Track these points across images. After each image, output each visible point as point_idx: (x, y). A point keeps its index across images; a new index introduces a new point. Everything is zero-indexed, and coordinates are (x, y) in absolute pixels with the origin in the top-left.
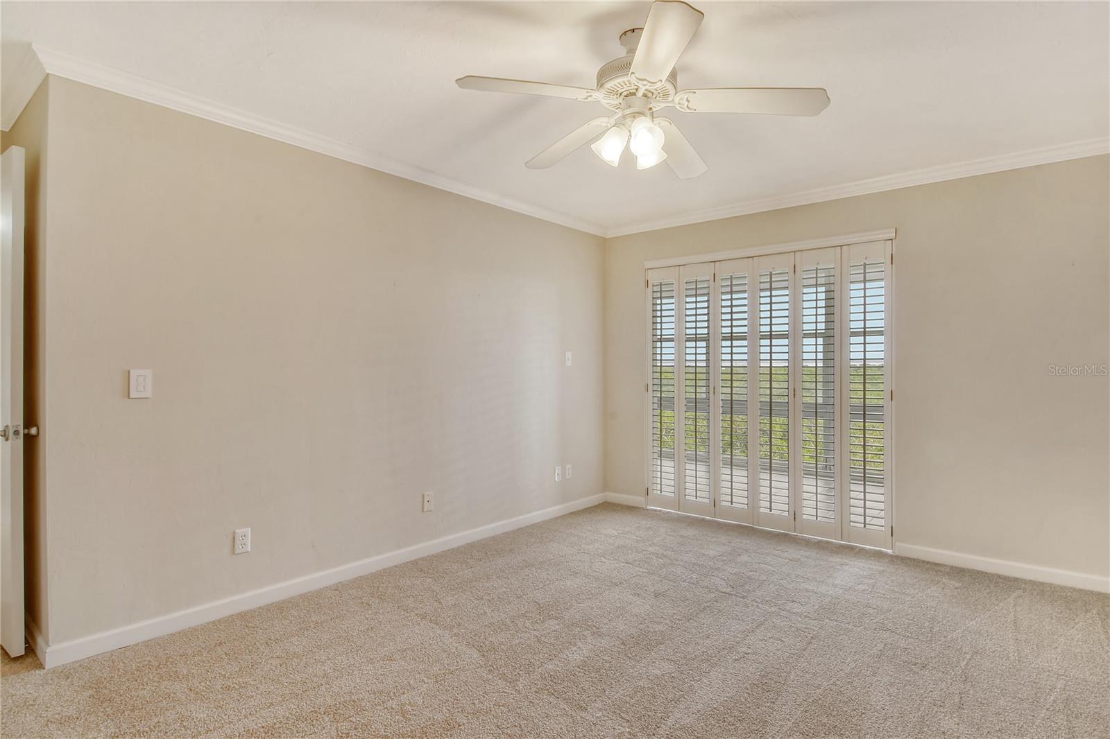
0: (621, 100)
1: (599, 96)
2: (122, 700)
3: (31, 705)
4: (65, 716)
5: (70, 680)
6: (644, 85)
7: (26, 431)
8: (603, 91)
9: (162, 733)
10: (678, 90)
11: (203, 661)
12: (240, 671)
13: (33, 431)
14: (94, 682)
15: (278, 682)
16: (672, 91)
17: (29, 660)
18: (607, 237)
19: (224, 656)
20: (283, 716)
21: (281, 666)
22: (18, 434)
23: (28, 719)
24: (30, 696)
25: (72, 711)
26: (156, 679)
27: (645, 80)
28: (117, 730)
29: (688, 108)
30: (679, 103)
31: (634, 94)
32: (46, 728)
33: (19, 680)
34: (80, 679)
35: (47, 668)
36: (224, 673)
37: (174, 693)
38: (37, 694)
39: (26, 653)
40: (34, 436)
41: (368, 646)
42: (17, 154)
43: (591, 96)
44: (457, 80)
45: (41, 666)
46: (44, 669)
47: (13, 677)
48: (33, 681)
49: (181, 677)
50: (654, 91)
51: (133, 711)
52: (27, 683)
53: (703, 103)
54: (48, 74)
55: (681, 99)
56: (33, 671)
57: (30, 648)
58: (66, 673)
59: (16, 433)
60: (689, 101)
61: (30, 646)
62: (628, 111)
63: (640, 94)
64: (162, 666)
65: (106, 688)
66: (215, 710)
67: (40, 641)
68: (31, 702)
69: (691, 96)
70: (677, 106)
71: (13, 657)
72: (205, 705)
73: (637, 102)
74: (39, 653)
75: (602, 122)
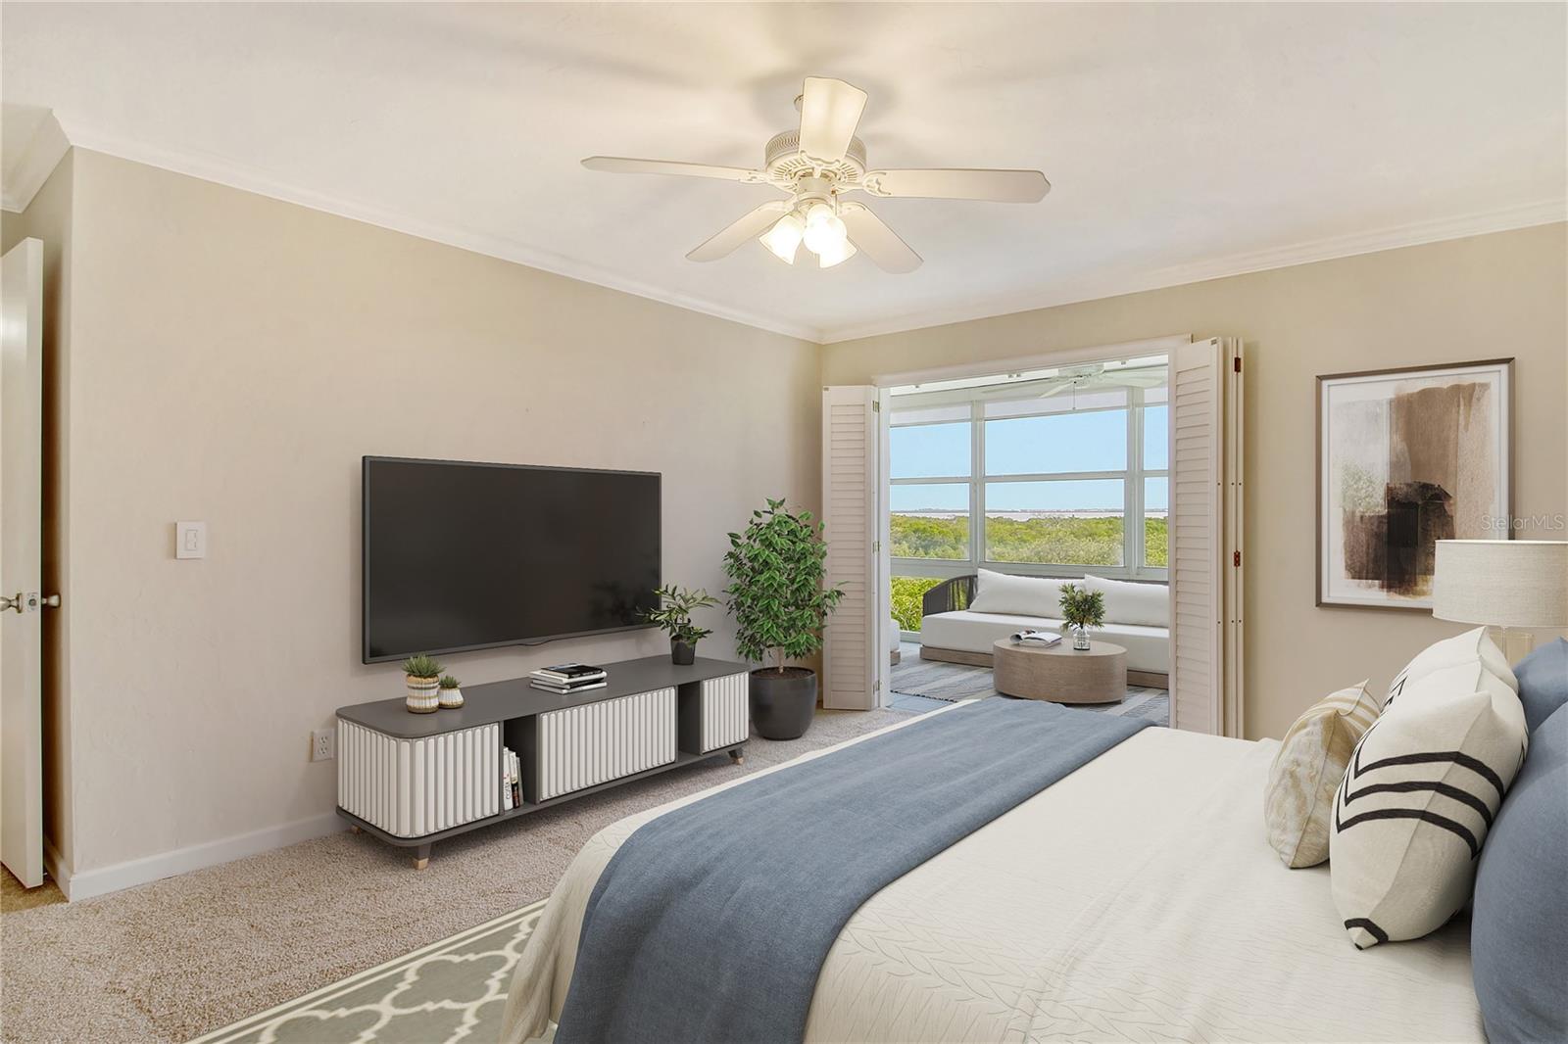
0: (795, 180)
1: (768, 177)
2: (165, 938)
3: (52, 943)
4: (95, 956)
5: (100, 915)
6: (820, 165)
7: (45, 601)
8: (772, 171)
9: (215, 974)
10: (868, 168)
11: (270, 894)
12: (315, 904)
13: (54, 601)
14: (131, 917)
15: (363, 917)
16: (860, 171)
17: (49, 892)
18: (823, 343)
19: (297, 888)
20: (367, 956)
21: (368, 898)
22: (35, 604)
23: (49, 958)
24: (50, 932)
25: (103, 950)
26: (210, 914)
27: (819, 159)
28: (159, 971)
29: (880, 191)
30: (868, 186)
31: (811, 174)
32: (71, 968)
33: (37, 915)
34: (113, 914)
35: (71, 901)
36: (295, 907)
37: (231, 930)
38: (59, 930)
39: (44, 883)
40: (55, 607)
41: (481, 875)
42: (32, 251)
43: (755, 178)
44: (583, 161)
45: (63, 899)
46: (68, 902)
47: (28, 910)
48: (54, 915)
49: (240, 911)
50: (836, 171)
51: (179, 950)
52: (43, 918)
53: (897, 185)
54: (72, 147)
55: (869, 181)
56: (54, 905)
57: (50, 879)
58: (95, 907)
59: (32, 602)
60: (879, 184)
61: (49, 875)
62: (805, 196)
63: (817, 174)
64: (216, 899)
65: (145, 924)
66: (282, 949)
67: (62, 867)
68: (52, 939)
69: (881, 178)
70: (865, 189)
71: (28, 887)
72: (270, 943)
73: (816, 185)
74: (60, 884)
75: (777, 207)
